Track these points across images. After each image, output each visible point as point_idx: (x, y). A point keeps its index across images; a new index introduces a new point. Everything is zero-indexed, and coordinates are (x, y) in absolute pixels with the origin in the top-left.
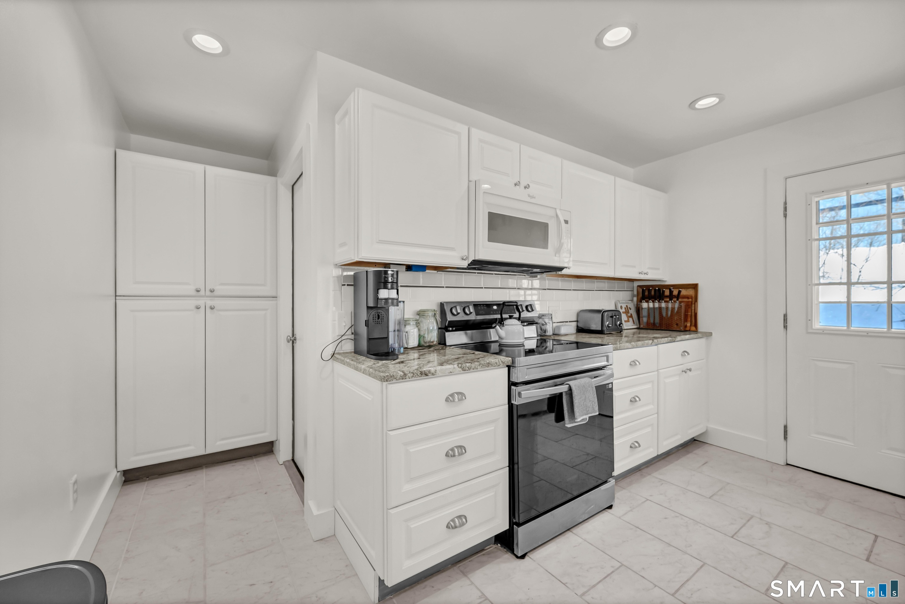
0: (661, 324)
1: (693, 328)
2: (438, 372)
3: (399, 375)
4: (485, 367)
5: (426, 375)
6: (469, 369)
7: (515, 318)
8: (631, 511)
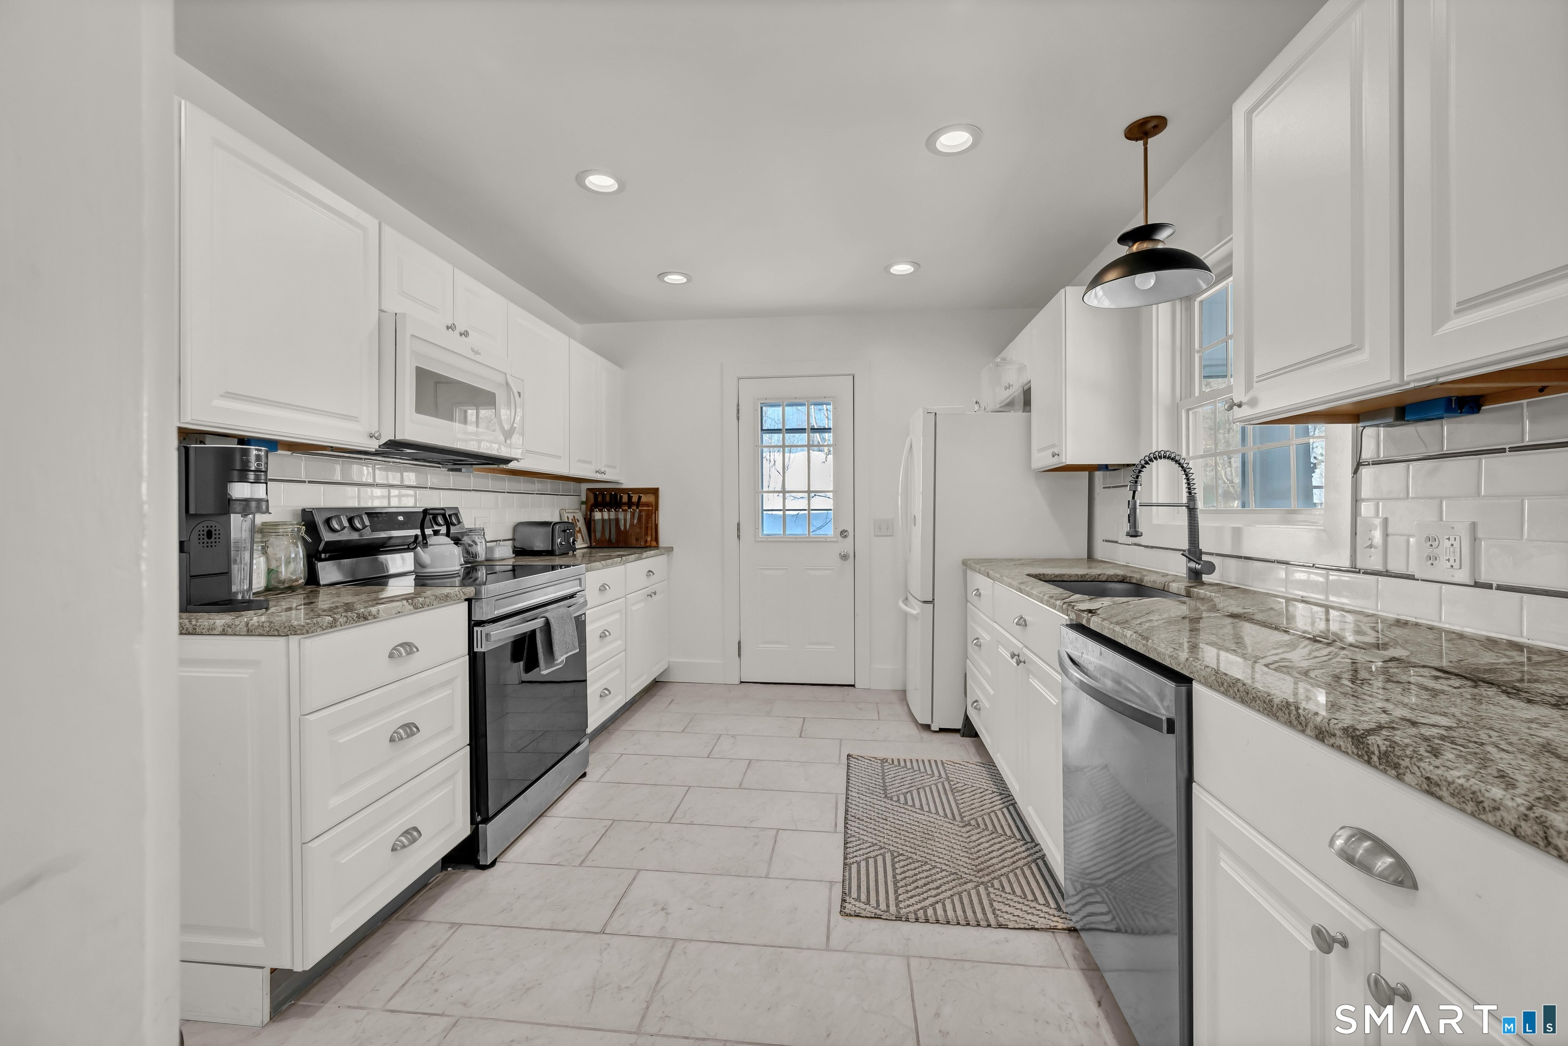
0: (617, 541)
1: (654, 543)
2: (382, 613)
3: (326, 621)
4: (443, 601)
5: (365, 618)
6: (423, 605)
7: (442, 535)
8: (608, 770)
